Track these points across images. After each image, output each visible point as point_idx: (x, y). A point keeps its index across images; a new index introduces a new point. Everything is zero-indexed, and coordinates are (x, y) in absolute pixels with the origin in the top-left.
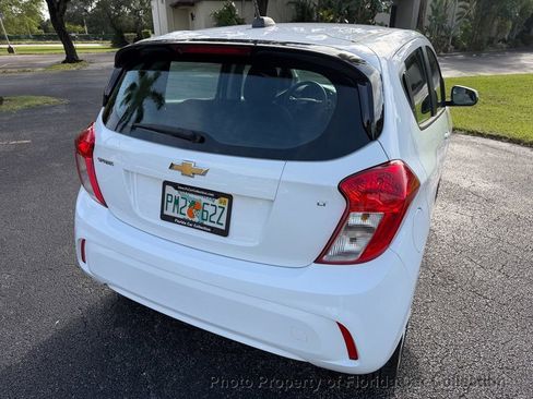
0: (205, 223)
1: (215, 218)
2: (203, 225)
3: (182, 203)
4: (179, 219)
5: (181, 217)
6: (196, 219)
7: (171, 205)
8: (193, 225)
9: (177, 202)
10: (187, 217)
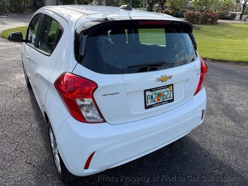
0: (165, 100)
1: (168, 97)
2: (164, 102)
3: (154, 96)
4: (155, 104)
5: (155, 103)
6: (161, 101)
7: (149, 100)
8: (161, 104)
9: (152, 97)
10: (157, 102)
